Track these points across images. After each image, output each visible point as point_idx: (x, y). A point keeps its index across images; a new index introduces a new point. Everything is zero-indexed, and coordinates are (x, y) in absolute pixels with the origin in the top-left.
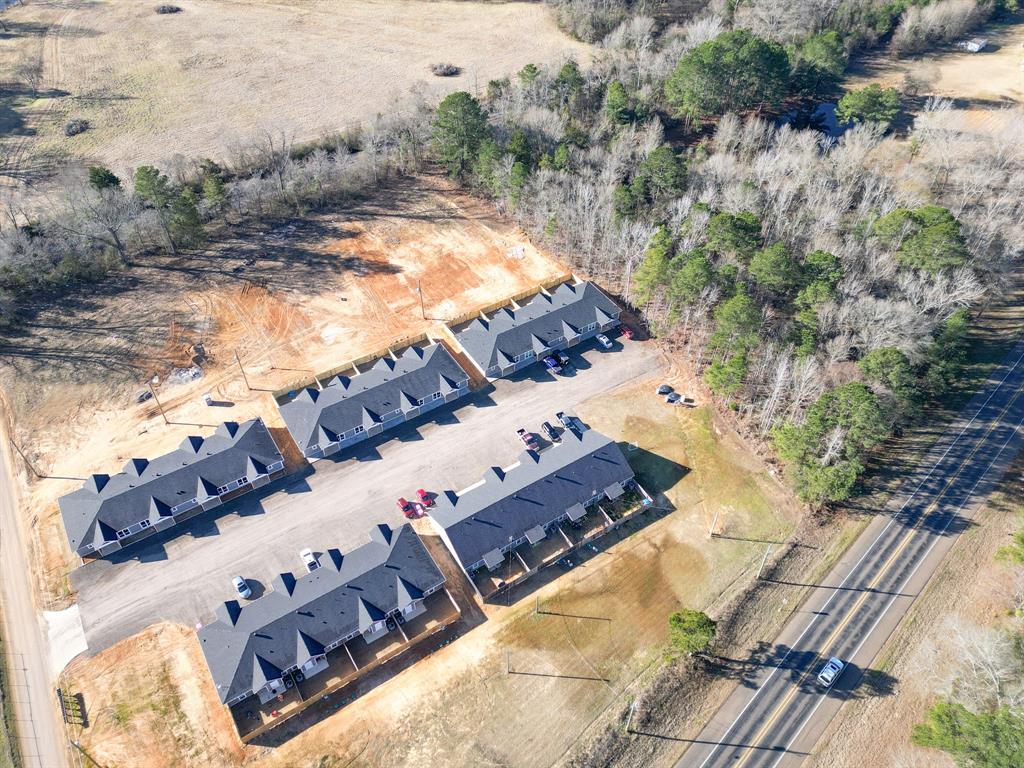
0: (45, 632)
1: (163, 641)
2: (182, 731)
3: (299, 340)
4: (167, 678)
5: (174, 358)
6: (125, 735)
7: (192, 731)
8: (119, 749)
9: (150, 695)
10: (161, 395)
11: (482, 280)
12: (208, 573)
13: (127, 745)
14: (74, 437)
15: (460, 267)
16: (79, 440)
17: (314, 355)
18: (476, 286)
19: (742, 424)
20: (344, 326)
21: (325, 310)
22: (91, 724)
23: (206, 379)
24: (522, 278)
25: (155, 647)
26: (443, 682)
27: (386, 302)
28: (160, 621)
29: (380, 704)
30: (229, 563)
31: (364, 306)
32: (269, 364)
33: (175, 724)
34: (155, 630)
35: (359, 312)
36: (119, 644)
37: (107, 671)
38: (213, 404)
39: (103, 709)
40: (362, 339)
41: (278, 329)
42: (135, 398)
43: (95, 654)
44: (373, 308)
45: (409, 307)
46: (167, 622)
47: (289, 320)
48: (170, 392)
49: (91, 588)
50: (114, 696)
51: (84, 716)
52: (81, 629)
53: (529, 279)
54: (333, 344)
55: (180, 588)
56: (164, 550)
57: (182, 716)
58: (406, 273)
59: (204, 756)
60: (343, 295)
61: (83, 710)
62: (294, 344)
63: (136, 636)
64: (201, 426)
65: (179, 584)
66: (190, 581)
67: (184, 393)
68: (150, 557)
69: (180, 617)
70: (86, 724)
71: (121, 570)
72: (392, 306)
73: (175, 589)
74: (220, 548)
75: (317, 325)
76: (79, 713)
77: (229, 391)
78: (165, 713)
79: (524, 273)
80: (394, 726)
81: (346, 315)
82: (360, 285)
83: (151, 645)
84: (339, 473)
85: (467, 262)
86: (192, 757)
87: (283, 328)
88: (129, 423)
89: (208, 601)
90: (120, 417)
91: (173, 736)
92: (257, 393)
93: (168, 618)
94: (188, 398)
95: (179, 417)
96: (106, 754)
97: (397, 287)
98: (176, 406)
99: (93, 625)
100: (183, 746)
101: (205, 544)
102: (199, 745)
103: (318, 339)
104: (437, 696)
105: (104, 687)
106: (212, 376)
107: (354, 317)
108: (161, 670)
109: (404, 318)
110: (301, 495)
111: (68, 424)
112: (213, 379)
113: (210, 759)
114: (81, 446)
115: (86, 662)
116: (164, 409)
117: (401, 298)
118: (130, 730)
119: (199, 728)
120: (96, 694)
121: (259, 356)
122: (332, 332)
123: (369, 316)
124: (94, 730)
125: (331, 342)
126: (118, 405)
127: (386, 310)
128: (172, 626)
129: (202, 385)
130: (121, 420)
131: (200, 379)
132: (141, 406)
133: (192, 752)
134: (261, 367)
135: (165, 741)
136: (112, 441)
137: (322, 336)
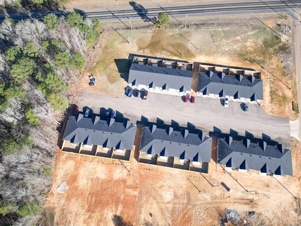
0: (300, 134)
1: (270, 109)
2: (272, 85)
3: (182, 201)
4: (272, 99)
6: (284, 94)
7: (269, 83)
8: (286, 91)
9: (277, 98)
11: (92, 180)
12: (253, 120)
13: (284, 91)
14: (282, 211)
15: (92, 198)
17: (182, 187)
18: (97, 178)
20: (161, 196)
21: (162, 214)
22: (291, 101)
23: (226, 207)
24: (77, 168)
25: (273, 109)
27: (137, 199)
28: (270, 115)
30: (246, 119)
31: (147, 202)
32: (200, 196)
33: (273, 87)
34: (271, 114)
35: (151, 199)
36: (281, 116)
37: (286, 111)
38: (228, 189)
39: (288, 102)
40: (160, 182)
41: (187, 216)
42: (255, 216)
43: (288, 118)
44: (144, 198)
45: (131, 187)
46: (268, 113)
47: (179, 219)
49: (285, 139)
51: (293, 105)
52: (291, 128)
53: (76, 165)
54: (172, 188)
55: (262, 121)
56: (263, 137)
58: (114, 213)
60: (150, 219)
61: (293, 107)
62: (186, 201)
63: (277, 116)
64: (236, 180)
65: (262, 123)
66: (258, 121)
67: (237, 204)
68: (267, 137)
69: (264, 113)
70: (293, 102)
71: (276, 139)
72: (136, 193)
73: (263, 122)
74: (247, 126)
75: (170, 206)
76: (294, 106)
78: (274, 92)
79: (73, 170)
81: (157, 203)
82: (138, 220)
83: (273, 110)
84: (202, 127)
85: (86, 199)
87: (185, 214)
88: (261, 204)
89: (256, 112)
90: (263, 210)
91: (274, 85)
92: (211, 182)
93: (267, 115)
96: (289, 92)
97: (126, 205)
98: (242, 199)
99: (287, 126)
100: (272, 82)
102: (269, 80)
103: (176, 196)
105: (287, 108)
106: (224, 206)
107: (155, 198)
108: (273, 102)
109: (137, 181)
110: (218, 127)
111: (283, 221)
112: (224, 204)
113: (267, 75)
114: (279, 205)
115: (290, 118)
116: (247, 201)
117: (129, 196)
118: (283, 94)
119: (268, 83)
120: (289, 108)
121: (201, 204)
122: (168, 196)
123: (149, 194)
124: (291, 99)
125: (172, 190)
126: (262, 217)
127: (140, 193)
128: (267, 111)
129: (229, 204)
130: (263, 207)
131: (228, 208)
132: (254, 210)
133: (271, 79)
134: (204, 196)
135: (276, 85)
136: (269, 198)
137: (173, 197)
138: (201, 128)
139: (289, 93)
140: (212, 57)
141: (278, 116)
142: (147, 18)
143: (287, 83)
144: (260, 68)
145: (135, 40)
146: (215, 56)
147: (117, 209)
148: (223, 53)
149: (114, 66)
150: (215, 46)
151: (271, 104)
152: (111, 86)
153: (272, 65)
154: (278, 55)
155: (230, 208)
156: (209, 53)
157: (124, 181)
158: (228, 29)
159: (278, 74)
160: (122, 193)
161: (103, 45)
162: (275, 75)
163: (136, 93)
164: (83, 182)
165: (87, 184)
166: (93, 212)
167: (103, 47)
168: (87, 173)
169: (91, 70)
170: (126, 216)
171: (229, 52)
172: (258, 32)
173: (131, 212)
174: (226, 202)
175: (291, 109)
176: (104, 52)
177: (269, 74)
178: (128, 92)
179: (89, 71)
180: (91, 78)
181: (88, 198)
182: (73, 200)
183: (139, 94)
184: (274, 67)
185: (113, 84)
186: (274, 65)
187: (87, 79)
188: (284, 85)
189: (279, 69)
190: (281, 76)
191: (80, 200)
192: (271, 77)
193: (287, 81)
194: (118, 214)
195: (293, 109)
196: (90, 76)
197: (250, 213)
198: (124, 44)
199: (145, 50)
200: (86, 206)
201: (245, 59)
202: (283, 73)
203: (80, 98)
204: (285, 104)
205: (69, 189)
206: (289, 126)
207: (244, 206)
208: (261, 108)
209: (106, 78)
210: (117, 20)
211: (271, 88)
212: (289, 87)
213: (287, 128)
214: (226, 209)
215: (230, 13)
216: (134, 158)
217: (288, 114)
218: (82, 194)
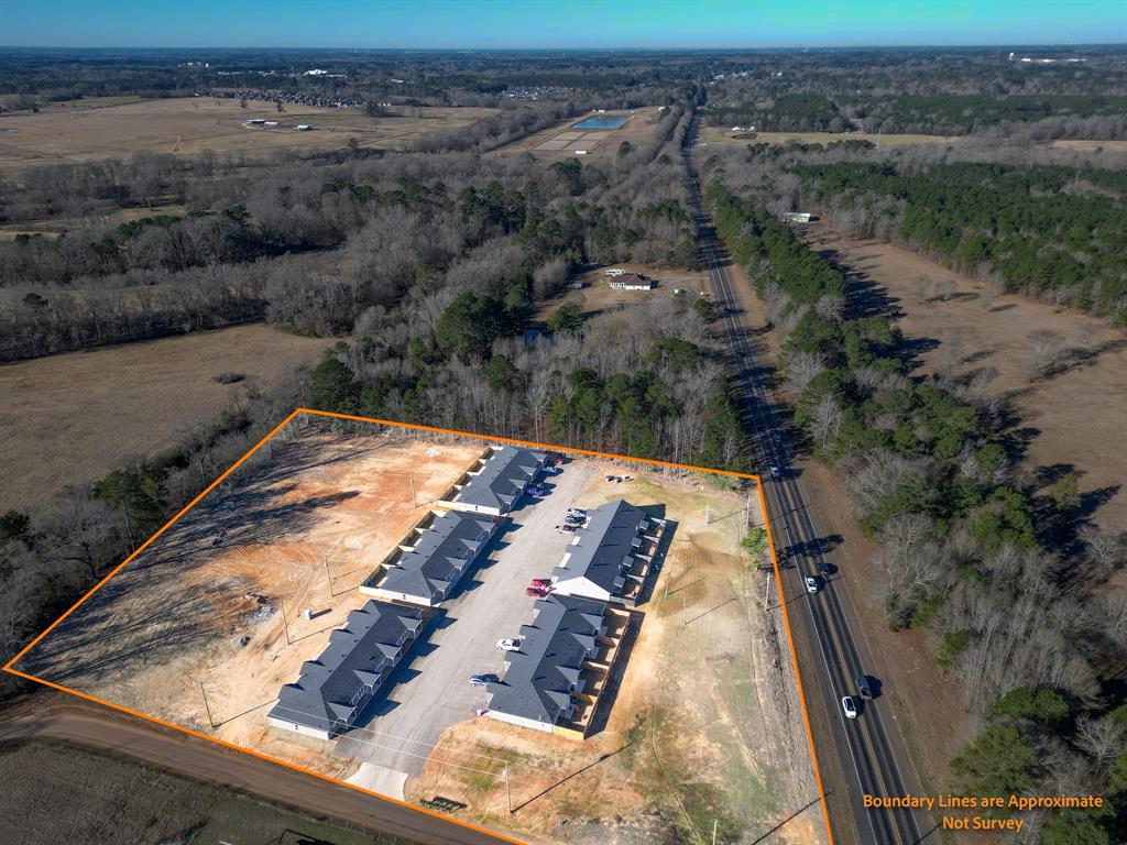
1: (460, 737)
2: (537, 761)
4: (490, 749)
5: (237, 610)
6: (500, 790)
7: (544, 757)
8: (506, 798)
10: (256, 635)
11: (429, 474)
14: (211, 692)
16: (219, 691)
17: (358, 557)
18: (429, 478)
19: (664, 476)
20: (359, 535)
22: (467, 802)
23: (284, 608)
24: (457, 462)
25: (459, 743)
26: (657, 649)
27: (372, 511)
28: (444, 730)
29: (636, 678)
31: (360, 520)
33: (527, 762)
34: (447, 736)
35: (360, 523)
36: (429, 758)
37: (440, 775)
38: (312, 617)
39: (465, 792)
40: (384, 535)
42: (237, 645)
43: (419, 773)
44: (368, 518)
45: (395, 506)
46: (450, 728)
47: (307, 550)
48: (263, 629)
49: (363, 748)
50: (463, 780)
51: (455, 804)
52: (386, 771)
54: (364, 546)
55: (433, 709)
56: (391, 701)
57: (528, 756)
59: (567, 761)
61: (451, 802)
63: (436, 747)
64: (322, 632)
65: (429, 709)
66: (436, 703)
68: (386, 710)
69: (456, 720)
70: (463, 806)
71: (373, 728)
73: (431, 712)
74: (433, 677)
75: (335, 543)
76: (451, 805)
77: (315, 605)
78: (513, 762)
79: (454, 460)
80: (656, 680)
81: (351, 530)
82: (338, 511)
83: (454, 743)
84: (465, 602)
85: (404, 469)
86: (560, 766)
87: (310, 556)
88: (253, 660)
90: (237, 662)
91: (534, 767)
92: (342, 595)
93: (447, 726)
94: (285, 625)
95: (294, 636)
96: (499, 807)
97: (370, 500)
98: (281, 633)
99: (394, 762)
100: (547, 765)
101: (418, 682)
102: (557, 759)
103: (348, 550)
104: (661, 655)
105: (450, 783)
107: (360, 528)
108: (480, 748)
109: (399, 513)
110: (453, 625)
111: (193, 689)
113: (572, 759)
115: (416, 781)
116: (272, 639)
117: (382, 505)
118: (500, 786)
119: (546, 752)
120: (449, 789)
121: (312, 577)
122: (354, 541)
124: (474, 804)
125: (361, 546)
126: (225, 656)
127: (379, 515)
128: (456, 727)
132: (248, 647)
133: (557, 764)
134: (324, 581)
135: (532, 773)
137: (349, 546)
138: (463, 599)
139: (497, 805)
141: (434, 751)
143: (535, 811)
144: (605, 750)
148: (666, 673)
151: (475, 742)
153: (611, 788)
157: (409, 500)
158: (762, 699)
159: (573, 794)
160: (391, 499)
162: (572, 782)
172: (755, 782)
175: (444, 794)
177: (576, 766)
186: (610, 791)
188: (527, 799)
189: (594, 802)
190: (564, 799)
192: (565, 766)
193: (543, 814)
195: (439, 799)
197: (248, 638)
201: (641, 720)
202: (572, 808)
206: (393, 767)
207: (268, 632)
208: (471, 715)
212: (518, 813)
213: (390, 761)
217: (429, 778)
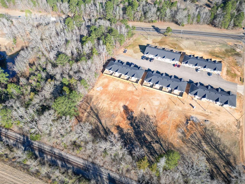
3: (164, 107)
5: (194, 127)
10: (203, 119)
12: (214, 81)
14: (227, 124)
15: (114, 95)
16: (226, 122)
17: (165, 101)
20: (152, 103)
23: (191, 115)
27: (138, 101)
32: (175, 107)
35: (146, 103)
40: (153, 96)
42: (208, 122)
44: (142, 101)
45: (136, 95)
47: (161, 114)
48: (200, 118)
54: (159, 100)
62: (166, 107)
64: (199, 104)
67: (198, 115)
69: (222, 78)
72: (138, 98)
74: (210, 82)
75: (157, 108)
77: (188, 108)
87: (164, 113)
88: (213, 118)
94: (197, 113)
95: (202, 110)
97: (131, 102)
103: (161, 104)
107: (148, 102)
109: (140, 94)
110: (192, 80)
112: (190, 113)
114: (226, 121)
116: (204, 115)
117: (134, 99)
121: (176, 110)
122: (156, 103)
123: (145, 100)
125: (159, 101)
127: (141, 99)
129: (193, 114)
130: (215, 120)
131: (192, 116)
132: (209, 119)
134: (178, 107)
136: (219, 116)
137: (159, 104)
140: (194, 52)
141: (231, 81)
142: (160, 32)
145: (152, 39)
146: (196, 51)
147: (126, 103)
148: (201, 51)
149: (138, 47)
150: (196, 47)
151: (226, 76)
152: (134, 54)
154: (234, 56)
155: (193, 116)
156: (192, 50)
157: (132, 92)
158: (205, 42)
159: (233, 64)
160: (131, 97)
161: (134, 39)
163: (147, 59)
164: (110, 88)
165: (113, 89)
166: (113, 101)
167: (134, 40)
168: (113, 85)
169: (126, 47)
170: (130, 107)
171: (204, 51)
172: (223, 46)
173: (134, 106)
174: (191, 113)
175: (239, 80)
176: (134, 42)
178: (143, 58)
179: (125, 47)
180: (125, 50)
181: (112, 95)
182: (104, 95)
183: (149, 59)
184: (230, 61)
185: (136, 54)
187: (123, 50)
191: (107, 95)
194: (126, 105)
195: (240, 81)
196: (124, 49)
197: (205, 120)
198: (145, 40)
199: (156, 43)
200: (110, 98)
201: (213, 55)
203: (117, 56)
204: (235, 77)
205: (103, 90)
206: (237, 87)
207: (202, 117)
208: (220, 76)
209: (132, 51)
210: (144, 31)
211: (227, 69)
213: (235, 88)
214: (190, 116)
215: (207, 36)
216: (140, 84)
217: (237, 82)
218: (109, 93)
